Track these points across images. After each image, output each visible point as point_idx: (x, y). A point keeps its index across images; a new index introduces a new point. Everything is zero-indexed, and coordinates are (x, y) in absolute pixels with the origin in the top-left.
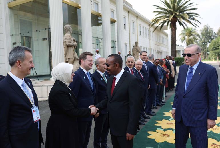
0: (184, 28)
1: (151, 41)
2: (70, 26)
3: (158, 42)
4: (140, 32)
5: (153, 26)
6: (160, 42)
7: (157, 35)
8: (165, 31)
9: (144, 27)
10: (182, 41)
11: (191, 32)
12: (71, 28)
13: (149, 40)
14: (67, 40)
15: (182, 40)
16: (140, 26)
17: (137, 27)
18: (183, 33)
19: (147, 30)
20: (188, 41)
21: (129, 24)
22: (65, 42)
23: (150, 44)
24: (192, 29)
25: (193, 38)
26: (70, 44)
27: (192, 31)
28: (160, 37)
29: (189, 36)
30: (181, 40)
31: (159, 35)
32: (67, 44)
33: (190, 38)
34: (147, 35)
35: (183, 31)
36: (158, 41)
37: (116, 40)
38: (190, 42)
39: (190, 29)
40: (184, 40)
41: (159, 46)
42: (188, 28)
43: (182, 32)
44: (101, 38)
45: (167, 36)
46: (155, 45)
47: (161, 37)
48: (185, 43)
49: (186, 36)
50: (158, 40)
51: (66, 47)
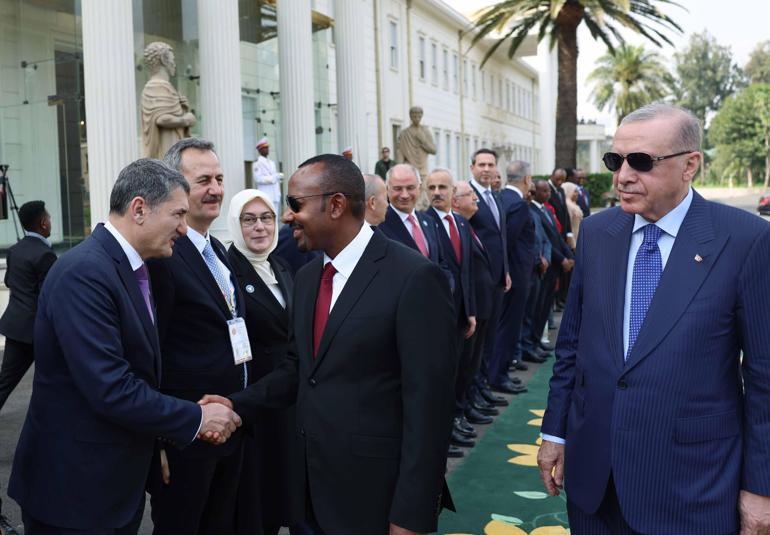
0: (612, 50)
1: (468, 104)
2: (168, 47)
3: (497, 108)
4: (422, 62)
5: (481, 41)
6: (505, 107)
7: (492, 77)
8: (528, 61)
9: (439, 45)
10: (601, 103)
11: (637, 63)
12: (171, 56)
13: (459, 97)
14: (156, 105)
15: (598, 98)
16: (422, 39)
17: (409, 44)
18: (603, 67)
19: (450, 55)
20: (626, 105)
21: (376, 29)
22: (148, 112)
23: (462, 116)
24: (641, 50)
25: (646, 87)
26: (169, 120)
27: (641, 59)
28: (504, 87)
29: (629, 83)
30: (593, 99)
31: (500, 75)
32: (159, 121)
33: (633, 89)
34: (451, 75)
35: (602, 59)
36: (497, 104)
37: (333, 100)
38: (633, 105)
39: (635, 54)
40: (606, 100)
41: (501, 123)
42: (626, 46)
43: (600, 65)
44: (272, 94)
45: (534, 80)
46: (485, 118)
47: (508, 85)
48: (614, 110)
49: (617, 80)
50: (497, 96)
51: (154, 131)
